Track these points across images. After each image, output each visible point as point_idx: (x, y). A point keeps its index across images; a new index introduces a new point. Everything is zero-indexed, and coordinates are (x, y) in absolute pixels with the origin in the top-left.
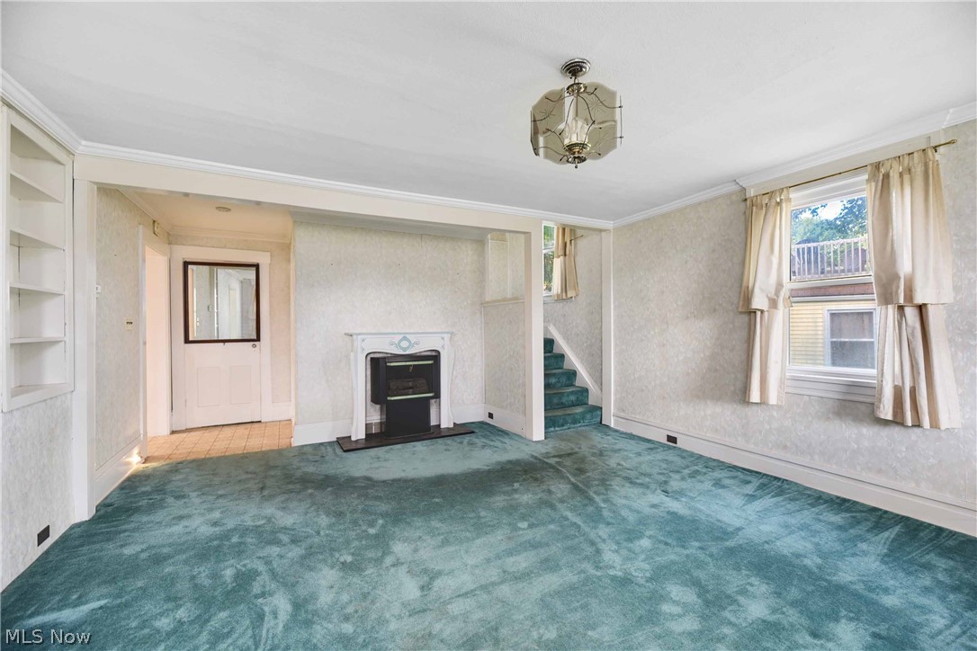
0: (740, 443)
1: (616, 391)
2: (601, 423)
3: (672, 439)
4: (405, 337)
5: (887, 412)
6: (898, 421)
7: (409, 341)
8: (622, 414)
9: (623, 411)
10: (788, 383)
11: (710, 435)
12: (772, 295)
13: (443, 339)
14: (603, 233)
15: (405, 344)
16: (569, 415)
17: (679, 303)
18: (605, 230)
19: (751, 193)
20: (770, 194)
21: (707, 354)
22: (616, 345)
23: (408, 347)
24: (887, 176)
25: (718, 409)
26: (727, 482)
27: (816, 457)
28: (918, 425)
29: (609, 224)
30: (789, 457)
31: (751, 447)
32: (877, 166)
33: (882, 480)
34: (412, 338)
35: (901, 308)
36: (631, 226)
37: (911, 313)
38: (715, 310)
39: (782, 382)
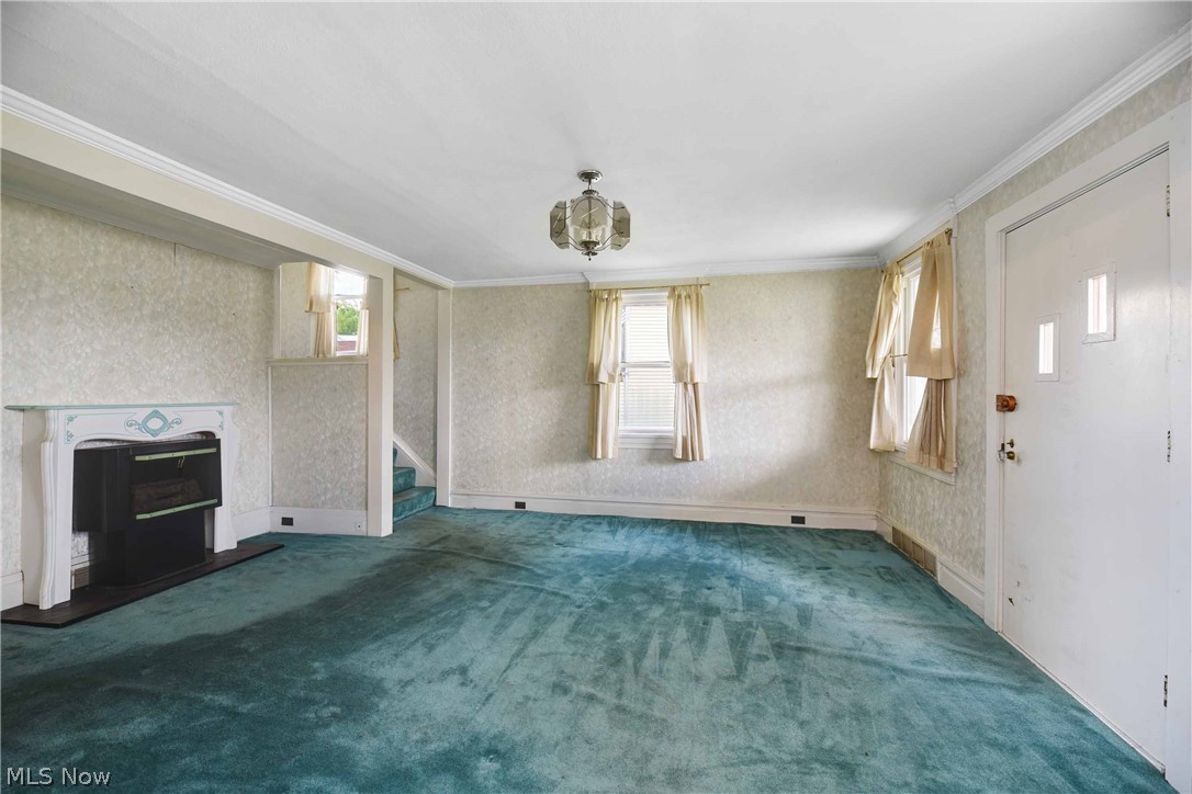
0: (583, 495)
1: (455, 466)
2: (434, 505)
3: (520, 505)
4: (157, 412)
5: (679, 455)
6: (685, 459)
7: (164, 419)
8: (462, 491)
9: (464, 487)
10: (619, 440)
11: (557, 494)
12: (610, 371)
13: (221, 413)
14: (440, 292)
15: (155, 424)
16: (407, 500)
17: (529, 374)
18: (443, 289)
19: (593, 287)
20: (610, 291)
21: (555, 421)
22: (455, 416)
23: (161, 430)
24: (679, 296)
25: (564, 469)
26: (588, 526)
27: (636, 494)
28: (693, 459)
29: (449, 283)
30: (620, 498)
31: (592, 497)
32: (674, 289)
33: (674, 501)
34: (169, 414)
35: (685, 384)
36: (475, 290)
37: (690, 387)
38: (562, 382)
39: (615, 439)
